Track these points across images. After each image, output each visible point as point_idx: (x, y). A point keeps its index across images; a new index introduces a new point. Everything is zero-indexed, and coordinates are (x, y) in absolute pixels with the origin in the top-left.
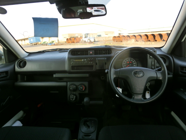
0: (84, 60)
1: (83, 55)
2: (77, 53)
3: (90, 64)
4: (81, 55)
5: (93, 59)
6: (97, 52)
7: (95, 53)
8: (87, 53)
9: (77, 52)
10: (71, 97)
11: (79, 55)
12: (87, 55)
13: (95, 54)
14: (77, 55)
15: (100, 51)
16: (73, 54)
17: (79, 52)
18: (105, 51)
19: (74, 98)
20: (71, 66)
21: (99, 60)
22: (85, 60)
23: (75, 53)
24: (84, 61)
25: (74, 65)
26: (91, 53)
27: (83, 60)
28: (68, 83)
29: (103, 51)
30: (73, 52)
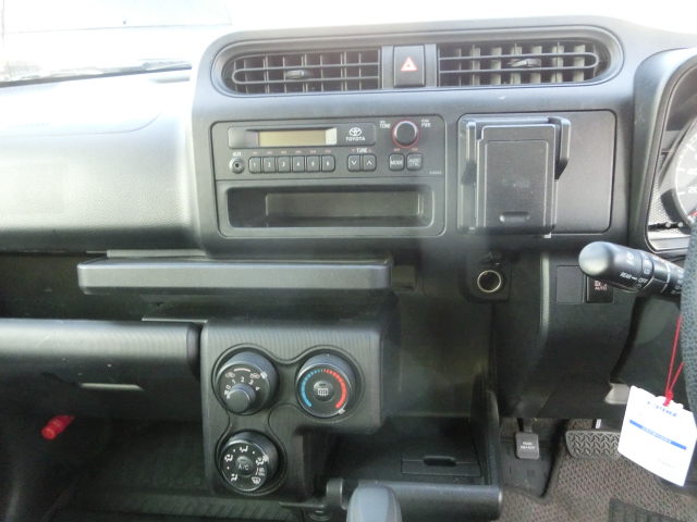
0: (341, 136)
1: (333, 87)
2: (277, 75)
3: (394, 169)
4: (315, 87)
5: (426, 123)
6: (466, 64)
7: (445, 65)
8: (374, 70)
9: (276, 60)
10: (228, 458)
11: (296, 87)
12: (373, 85)
13: (448, 81)
14: (277, 89)
15: (486, 48)
16: (240, 76)
17: (295, 60)
18: (538, 51)
19: (261, 471)
20: (223, 188)
21: (494, 137)
22: (355, 133)
23: (259, 75)
24: (342, 144)
25: (248, 181)
26: (409, 66)
27: (331, 137)
28: (206, 335)
29: (517, 52)
30: (240, 65)
